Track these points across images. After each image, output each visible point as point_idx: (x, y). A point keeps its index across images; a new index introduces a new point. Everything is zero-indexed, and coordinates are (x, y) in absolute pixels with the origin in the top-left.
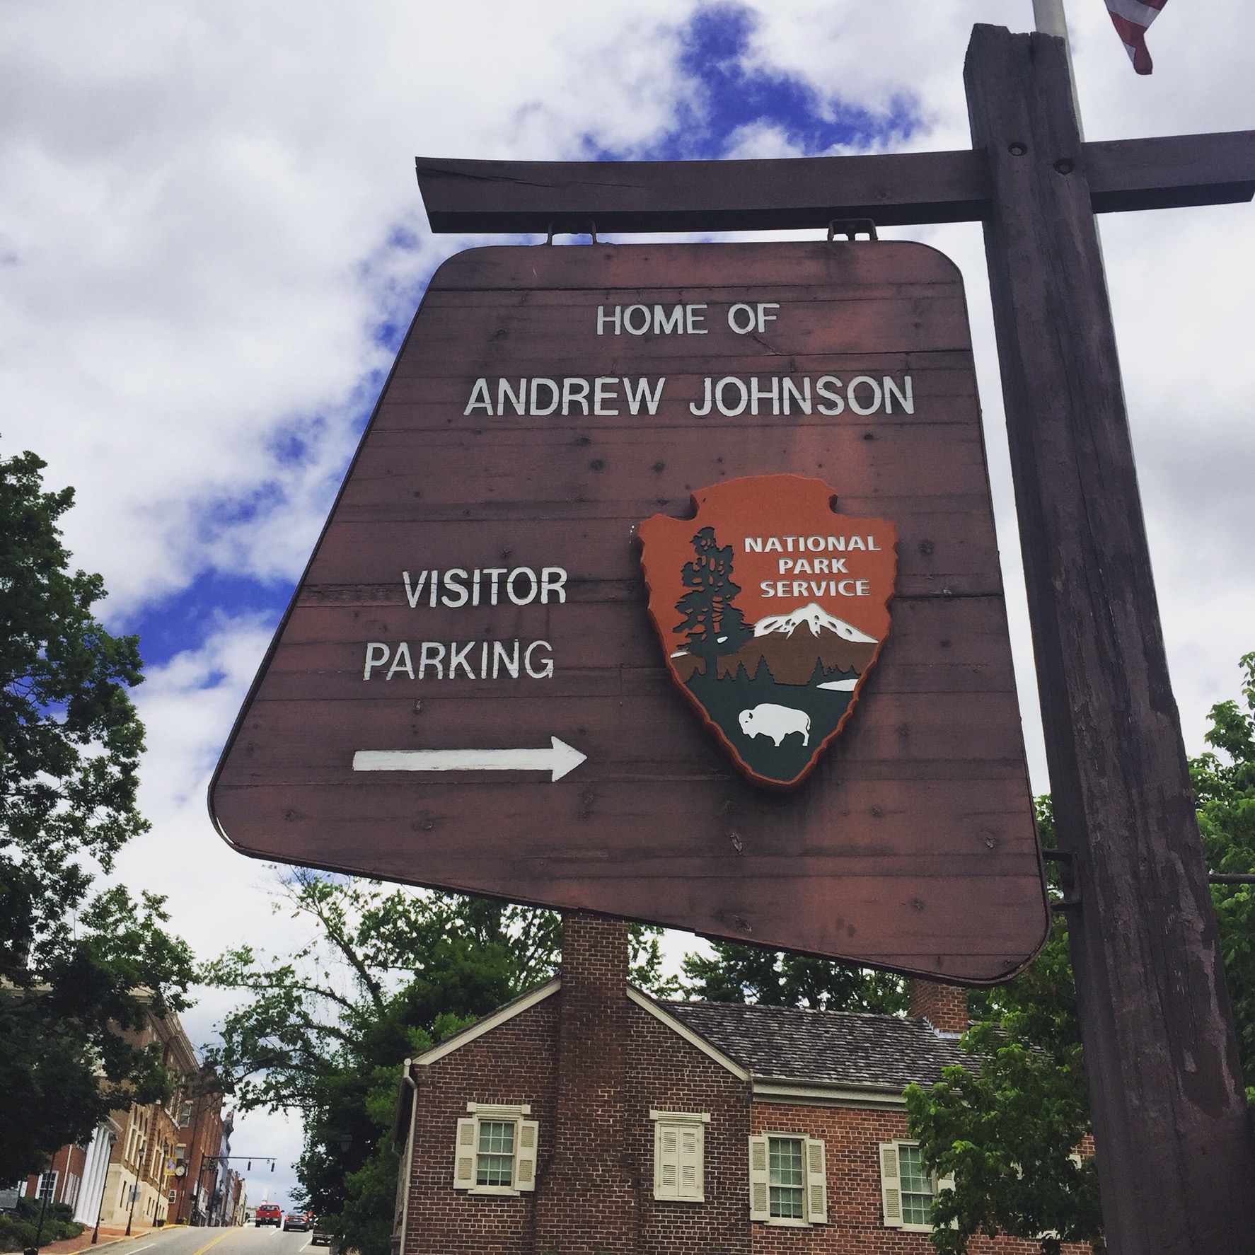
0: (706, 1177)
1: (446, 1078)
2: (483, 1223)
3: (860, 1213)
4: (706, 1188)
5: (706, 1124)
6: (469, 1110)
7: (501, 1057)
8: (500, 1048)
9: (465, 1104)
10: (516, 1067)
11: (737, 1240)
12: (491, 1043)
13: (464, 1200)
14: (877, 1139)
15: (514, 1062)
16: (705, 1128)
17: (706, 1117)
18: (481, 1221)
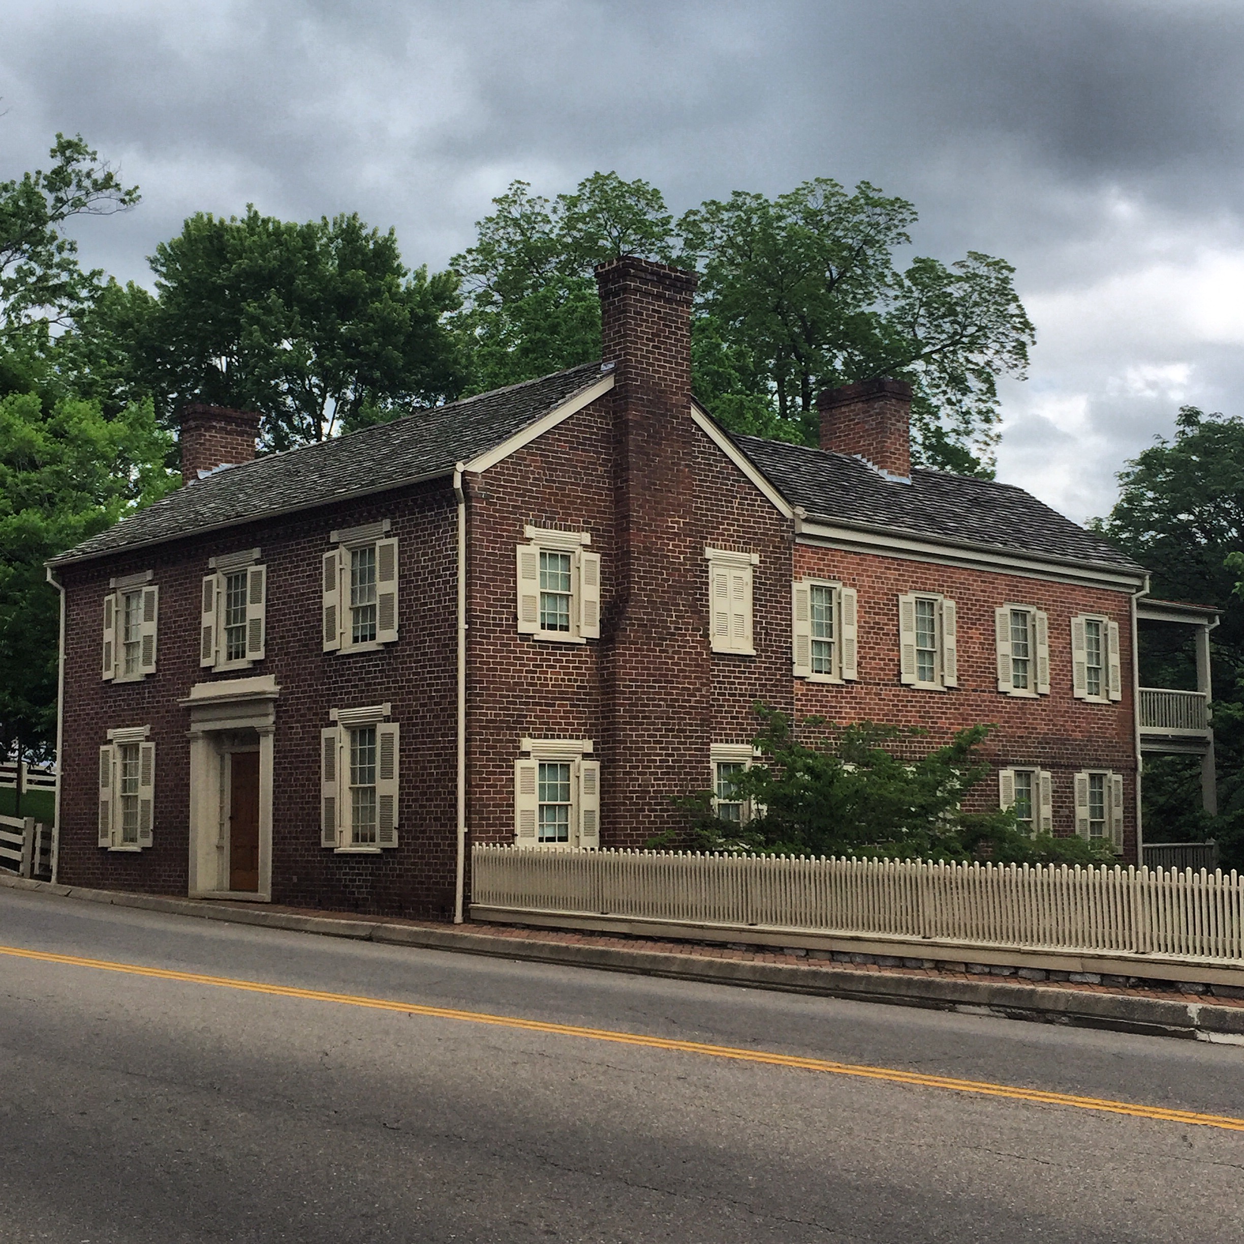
0: (755, 627)
1: (499, 492)
2: (549, 676)
3: (882, 669)
4: (755, 639)
5: (755, 566)
6: (527, 535)
7: (555, 470)
8: (553, 457)
9: (522, 527)
10: (572, 484)
11: (782, 697)
12: (544, 450)
13: (528, 646)
14: (898, 590)
15: (570, 478)
16: (755, 571)
17: (755, 558)
18: (547, 672)
